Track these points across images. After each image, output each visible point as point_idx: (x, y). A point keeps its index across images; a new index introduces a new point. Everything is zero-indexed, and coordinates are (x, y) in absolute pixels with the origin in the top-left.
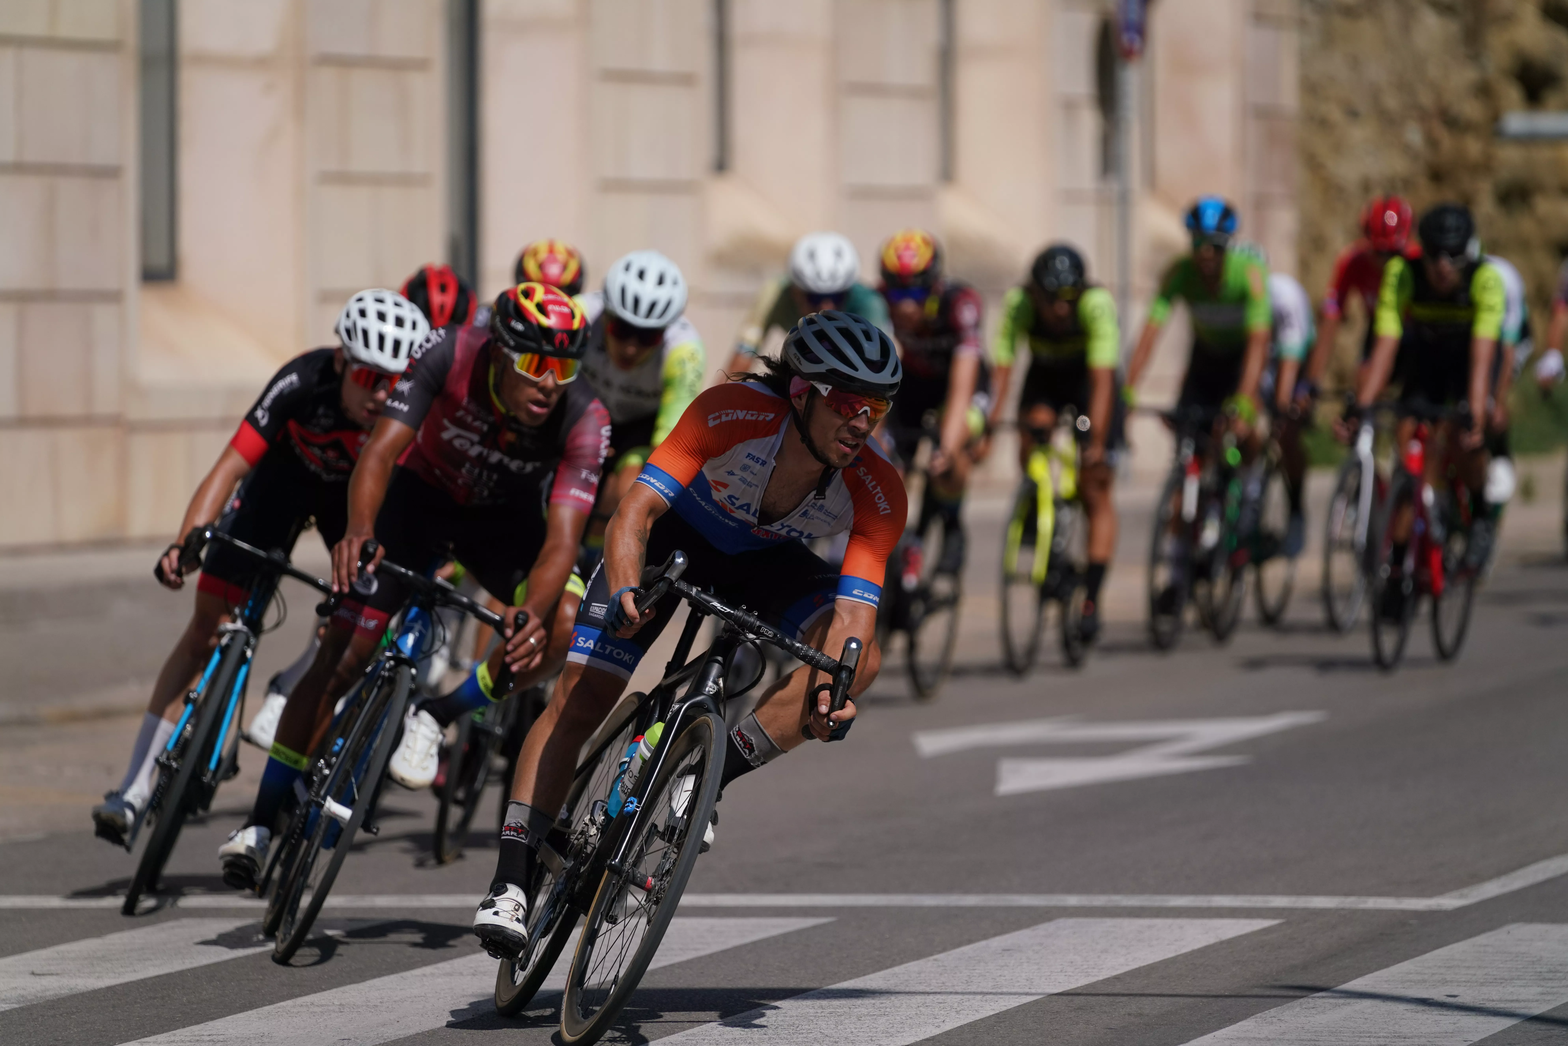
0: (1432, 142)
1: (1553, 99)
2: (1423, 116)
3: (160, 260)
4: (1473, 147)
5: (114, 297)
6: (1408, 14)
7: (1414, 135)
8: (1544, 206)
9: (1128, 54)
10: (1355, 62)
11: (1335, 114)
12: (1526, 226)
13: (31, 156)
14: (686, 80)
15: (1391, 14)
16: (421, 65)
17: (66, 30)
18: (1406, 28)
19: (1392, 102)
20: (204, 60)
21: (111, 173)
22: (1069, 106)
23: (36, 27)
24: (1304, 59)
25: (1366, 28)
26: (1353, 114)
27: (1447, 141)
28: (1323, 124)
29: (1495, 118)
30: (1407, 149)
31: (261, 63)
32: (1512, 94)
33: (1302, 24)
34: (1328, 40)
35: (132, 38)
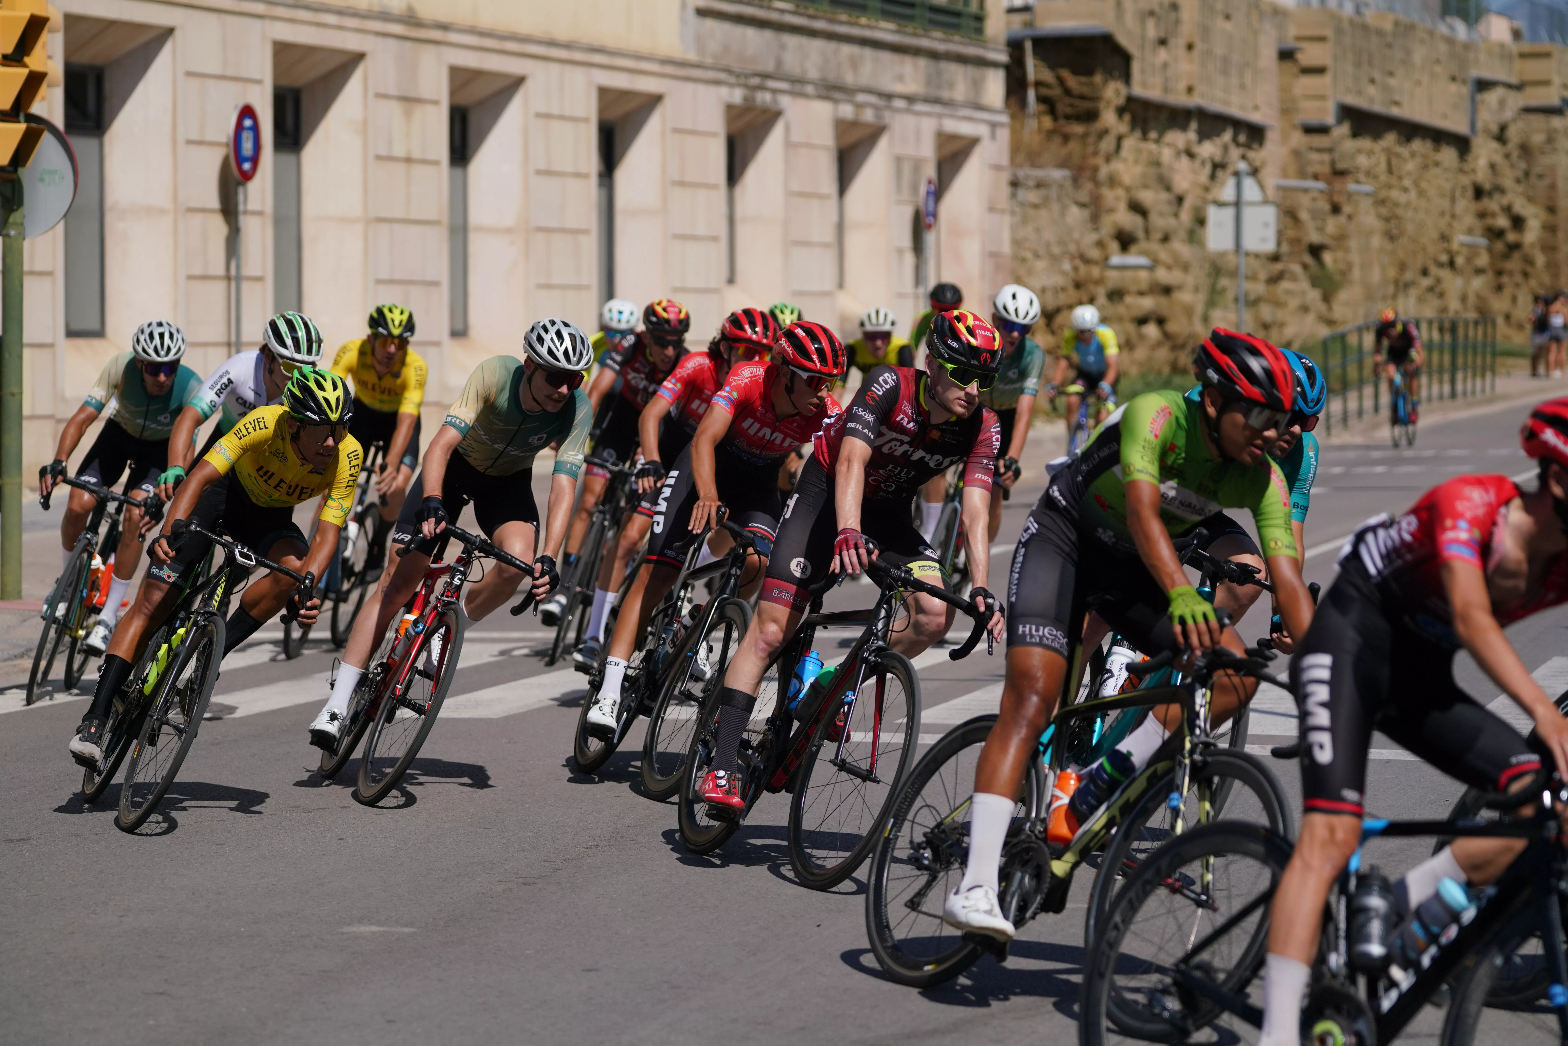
0: (1076, 269)
1: (1134, 248)
2: (1072, 257)
3: (459, 326)
4: (1096, 272)
5: (437, 344)
6: (1064, 209)
7: (1067, 266)
8: (1129, 299)
9: (929, 226)
10: (1038, 230)
11: (1028, 255)
12: (1120, 309)
13: (397, 276)
14: (715, 239)
15: (1055, 207)
16: (586, 232)
17: (413, 216)
18: (1063, 215)
19: (1056, 250)
20: (480, 229)
21: (435, 284)
22: (900, 252)
23: (399, 214)
24: (1013, 228)
25: (1043, 213)
26: (1037, 256)
27: (1083, 269)
28: (1024, 260)
29: (1106, 258)
30: (1064, 273)
31: (508, 231)
32: (1114, 246)
33: (1013, 213)
34: (1025, 220)
35: (445, 219)
